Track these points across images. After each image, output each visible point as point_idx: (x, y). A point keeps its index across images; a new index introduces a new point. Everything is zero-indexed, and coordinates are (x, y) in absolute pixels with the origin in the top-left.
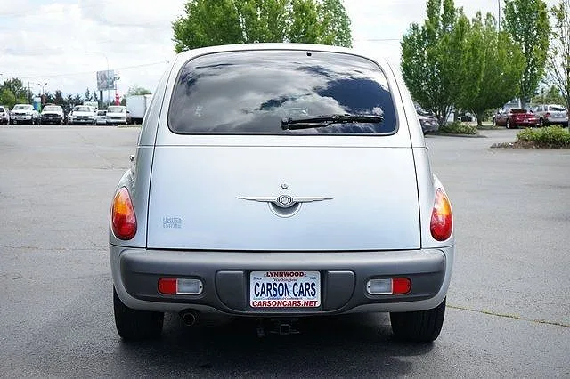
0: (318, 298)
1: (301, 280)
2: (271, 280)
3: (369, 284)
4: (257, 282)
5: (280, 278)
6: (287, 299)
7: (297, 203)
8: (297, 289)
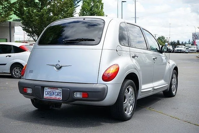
0: (61, 97)
1: (57, 91)
2: (50, 90)
3: (75, 93)
4: (46, 90)
5: (52, 90)
6: (53, 97)
7: (61, 67)
8: (56, 94)
